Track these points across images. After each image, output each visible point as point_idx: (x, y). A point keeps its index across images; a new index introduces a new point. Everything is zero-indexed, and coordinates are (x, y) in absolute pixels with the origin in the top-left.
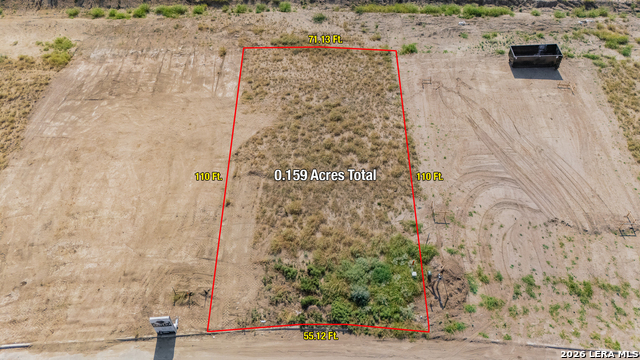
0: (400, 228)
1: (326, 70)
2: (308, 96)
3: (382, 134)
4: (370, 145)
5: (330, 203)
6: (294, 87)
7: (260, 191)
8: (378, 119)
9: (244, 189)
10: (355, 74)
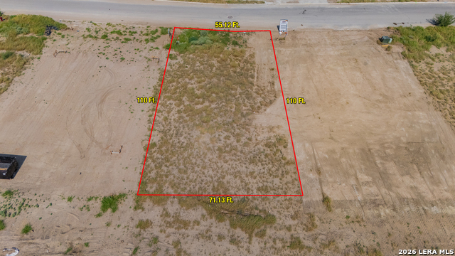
0: (179, 58)
1: (211, 172)
2: (228, 142)
3: (173, 106)
4: (184, 99)
5: (214, 68)
6: (241, 152)
7: (256, 75)
8: (173, 118)
9: (266, 77)
10: (182, 167)
